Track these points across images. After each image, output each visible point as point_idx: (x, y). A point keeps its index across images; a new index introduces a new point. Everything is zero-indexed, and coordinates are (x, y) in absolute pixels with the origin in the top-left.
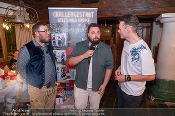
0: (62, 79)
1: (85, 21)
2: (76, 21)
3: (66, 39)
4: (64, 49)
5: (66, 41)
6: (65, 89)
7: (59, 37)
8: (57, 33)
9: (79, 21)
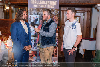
0: (34, 47)
1: (51, 7)
2: (45, 7)
3: (38, 19)
4: (37, 26)
5: (38, 20)
6: (36, 55)
7: (34, 18)
8: (32, 14)
9: (47, 7)
